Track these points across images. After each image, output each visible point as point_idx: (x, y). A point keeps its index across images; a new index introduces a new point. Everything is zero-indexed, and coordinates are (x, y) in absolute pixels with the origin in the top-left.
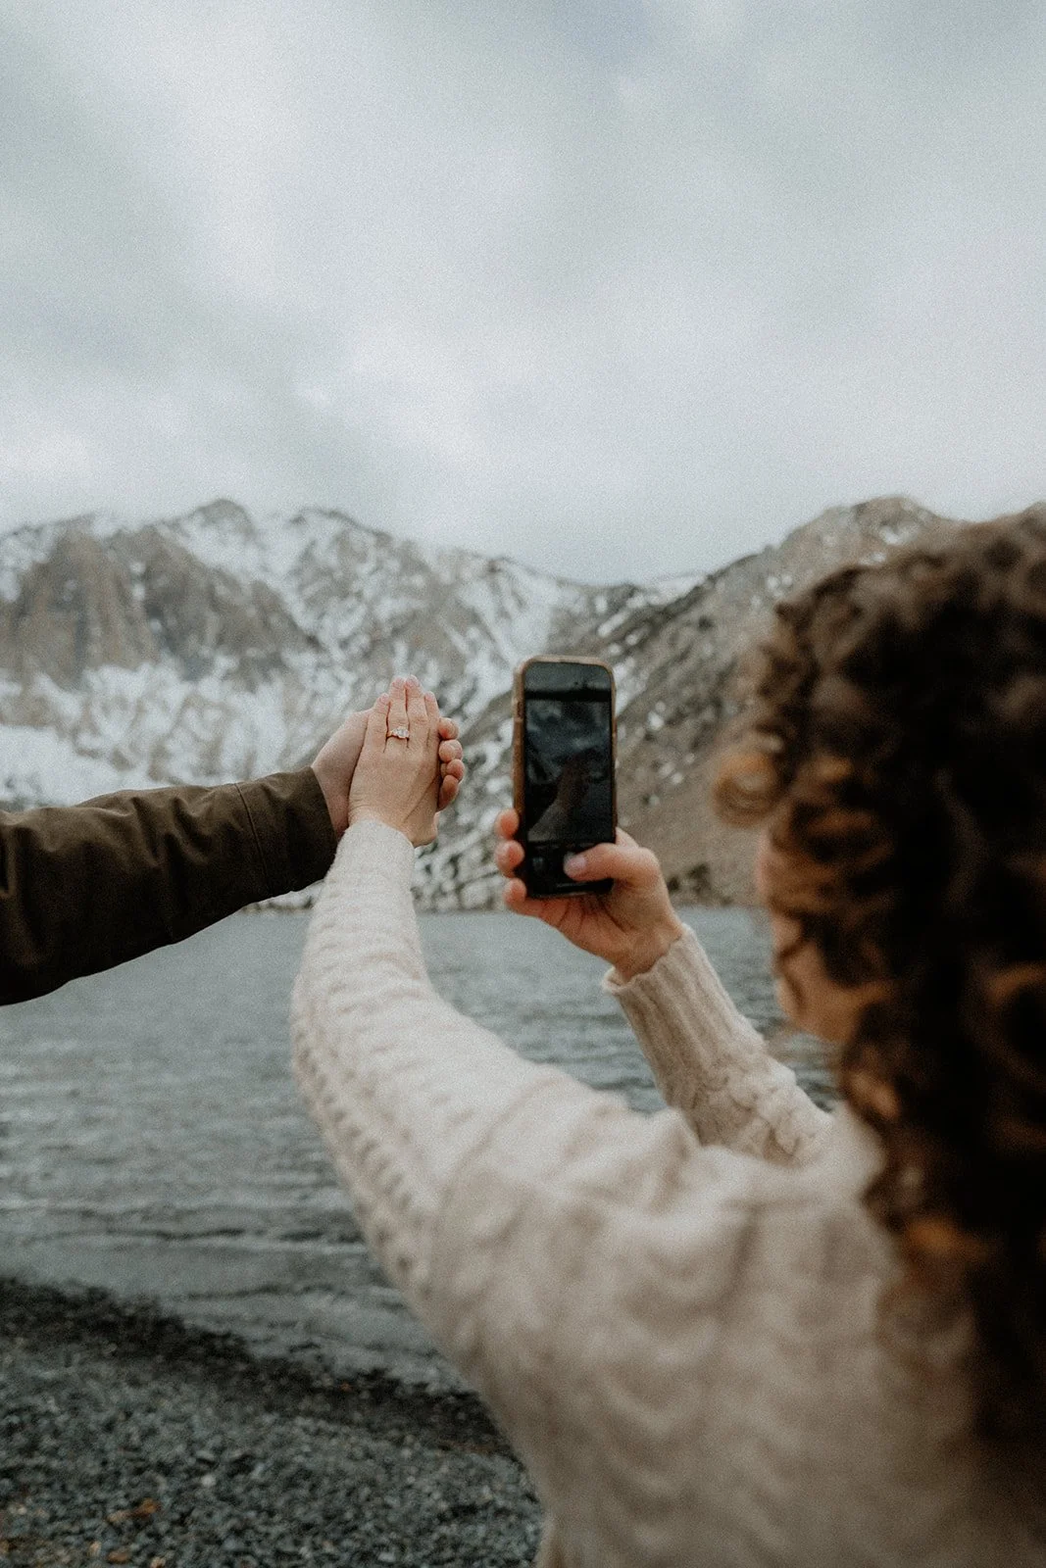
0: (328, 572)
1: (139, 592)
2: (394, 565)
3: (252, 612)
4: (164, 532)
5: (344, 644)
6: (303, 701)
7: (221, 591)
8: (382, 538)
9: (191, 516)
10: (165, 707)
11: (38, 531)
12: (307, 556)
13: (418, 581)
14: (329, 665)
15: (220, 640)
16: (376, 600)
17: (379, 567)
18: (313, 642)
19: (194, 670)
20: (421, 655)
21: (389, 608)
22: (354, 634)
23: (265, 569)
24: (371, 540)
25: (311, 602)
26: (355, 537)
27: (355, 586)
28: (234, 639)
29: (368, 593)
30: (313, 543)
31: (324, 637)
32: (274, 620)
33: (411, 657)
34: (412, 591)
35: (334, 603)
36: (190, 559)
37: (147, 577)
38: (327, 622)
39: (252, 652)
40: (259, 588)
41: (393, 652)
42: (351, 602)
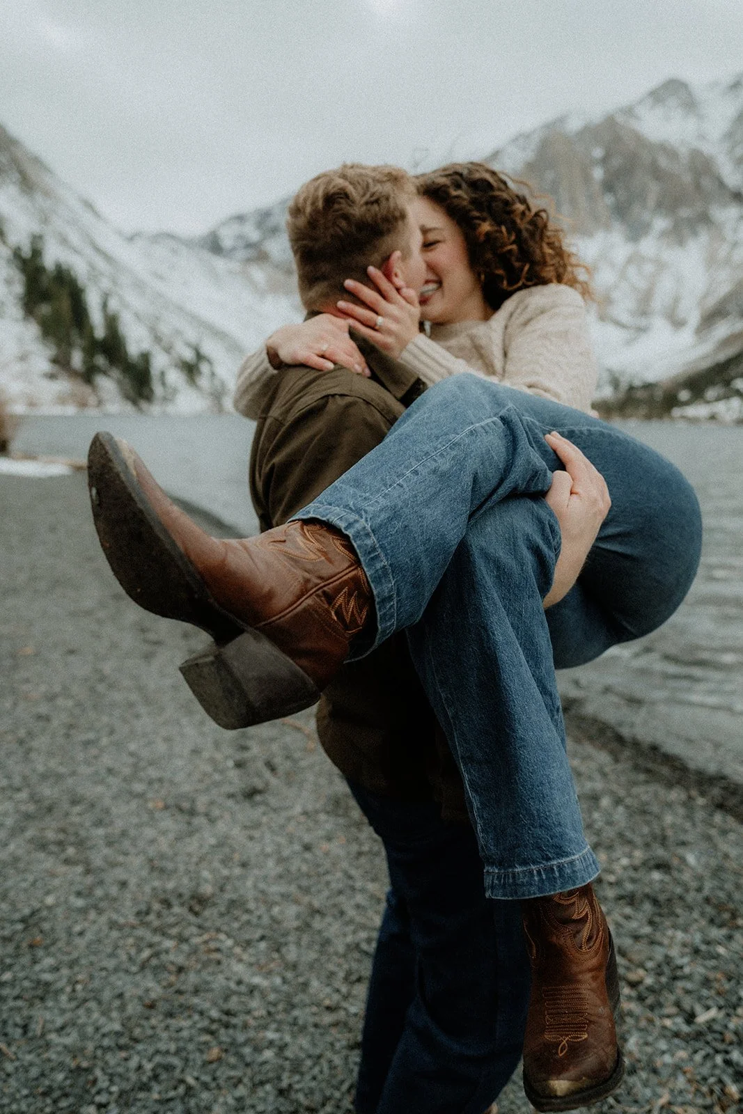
1: (598, 174)
3: (687, 178)
4: (620, 119)
6: (723, 251)
7: (663, 162)
9: (640, 102)
10: (612, 265)
11: (527, 136)
15: (659, 205)
18: (738, 197)
19: (636, 232)
23: (702, 137)
25: (740, 161)
28: (669, 204)
32: (706, 183)
36: (639, 139)
37: (604, 161)
39: (685, 212)
40: (696, 154)
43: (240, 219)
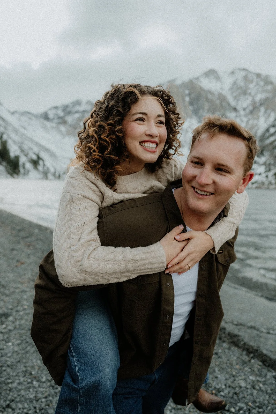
0: (241, 88)
1: (187, 99)
2: (262, 83)
3: (218, 102)
4: (195, 81)
5: (244, 109)
7: (209, 96)
8: (259, 75)
9: (201, 76)
12: (235, 84)
13: (269, 88)
14: (240, 116)
15: (208, 111)
16: (256, 95)
17: (257, 84)
18: (235, 109)
20: (269, 111)
21: (259, 97)
22: (248, 106)
23: (222, 88)
24: (254, 76)
25: (235, 98)
26: (250, 75)
27: (249, 91)
28: (212, 110)
29: (253, 93)
30: (237, 79)
31: (239, 108)
32: (224, 104)
33: (265, 112)
34: (267, 91)
35: (242, 97)
36: (201, 88)
37: (189, 95)
38: (240, 103)
40: (220, 95)
41: (260, 111)
42: (247, 96)
43: (56, 108)
